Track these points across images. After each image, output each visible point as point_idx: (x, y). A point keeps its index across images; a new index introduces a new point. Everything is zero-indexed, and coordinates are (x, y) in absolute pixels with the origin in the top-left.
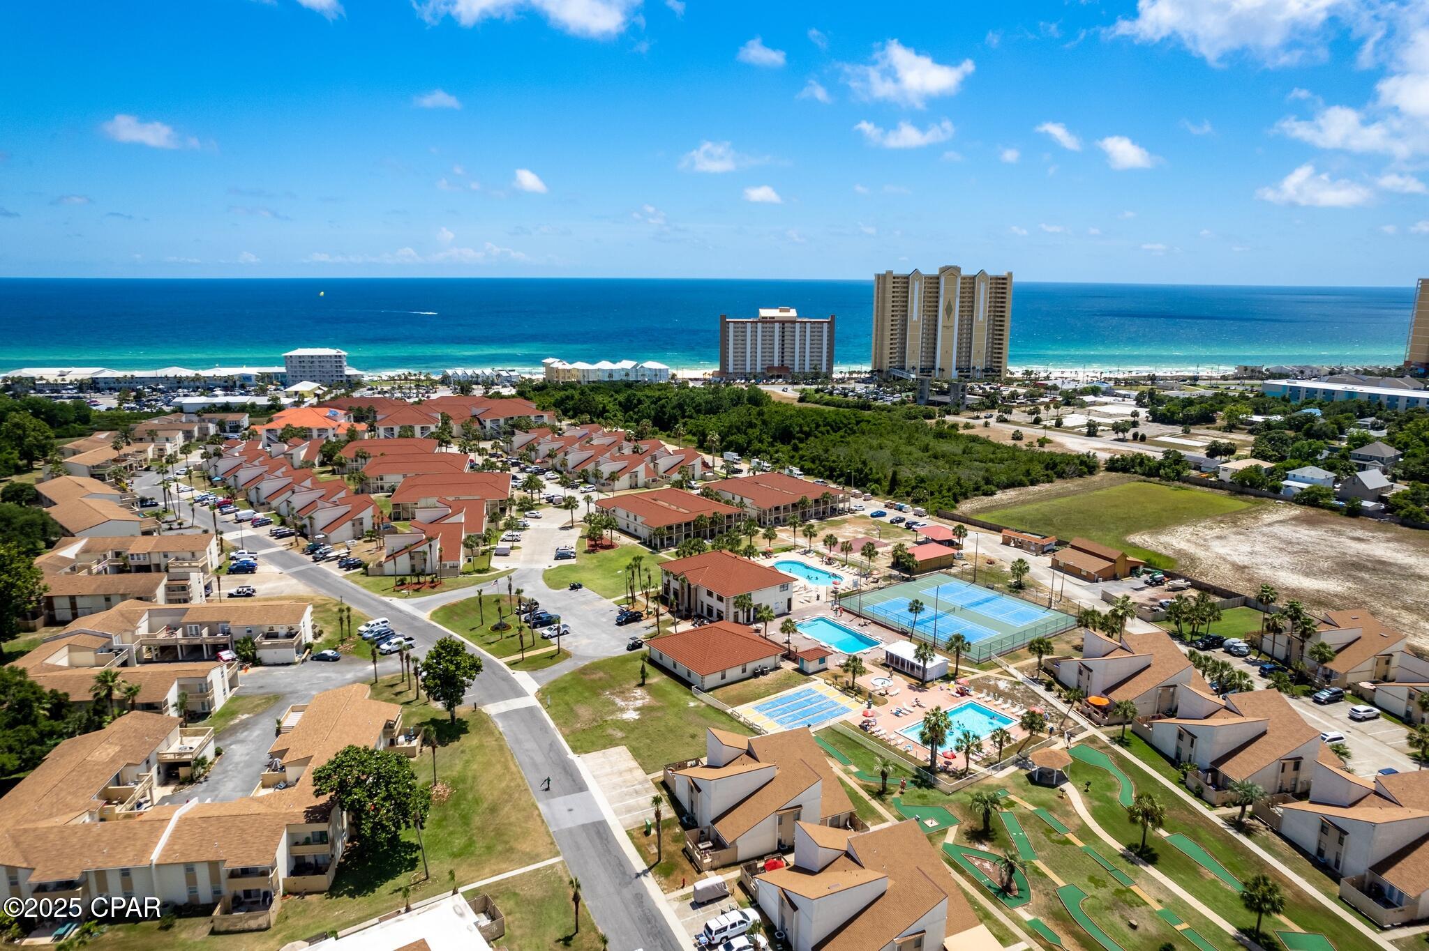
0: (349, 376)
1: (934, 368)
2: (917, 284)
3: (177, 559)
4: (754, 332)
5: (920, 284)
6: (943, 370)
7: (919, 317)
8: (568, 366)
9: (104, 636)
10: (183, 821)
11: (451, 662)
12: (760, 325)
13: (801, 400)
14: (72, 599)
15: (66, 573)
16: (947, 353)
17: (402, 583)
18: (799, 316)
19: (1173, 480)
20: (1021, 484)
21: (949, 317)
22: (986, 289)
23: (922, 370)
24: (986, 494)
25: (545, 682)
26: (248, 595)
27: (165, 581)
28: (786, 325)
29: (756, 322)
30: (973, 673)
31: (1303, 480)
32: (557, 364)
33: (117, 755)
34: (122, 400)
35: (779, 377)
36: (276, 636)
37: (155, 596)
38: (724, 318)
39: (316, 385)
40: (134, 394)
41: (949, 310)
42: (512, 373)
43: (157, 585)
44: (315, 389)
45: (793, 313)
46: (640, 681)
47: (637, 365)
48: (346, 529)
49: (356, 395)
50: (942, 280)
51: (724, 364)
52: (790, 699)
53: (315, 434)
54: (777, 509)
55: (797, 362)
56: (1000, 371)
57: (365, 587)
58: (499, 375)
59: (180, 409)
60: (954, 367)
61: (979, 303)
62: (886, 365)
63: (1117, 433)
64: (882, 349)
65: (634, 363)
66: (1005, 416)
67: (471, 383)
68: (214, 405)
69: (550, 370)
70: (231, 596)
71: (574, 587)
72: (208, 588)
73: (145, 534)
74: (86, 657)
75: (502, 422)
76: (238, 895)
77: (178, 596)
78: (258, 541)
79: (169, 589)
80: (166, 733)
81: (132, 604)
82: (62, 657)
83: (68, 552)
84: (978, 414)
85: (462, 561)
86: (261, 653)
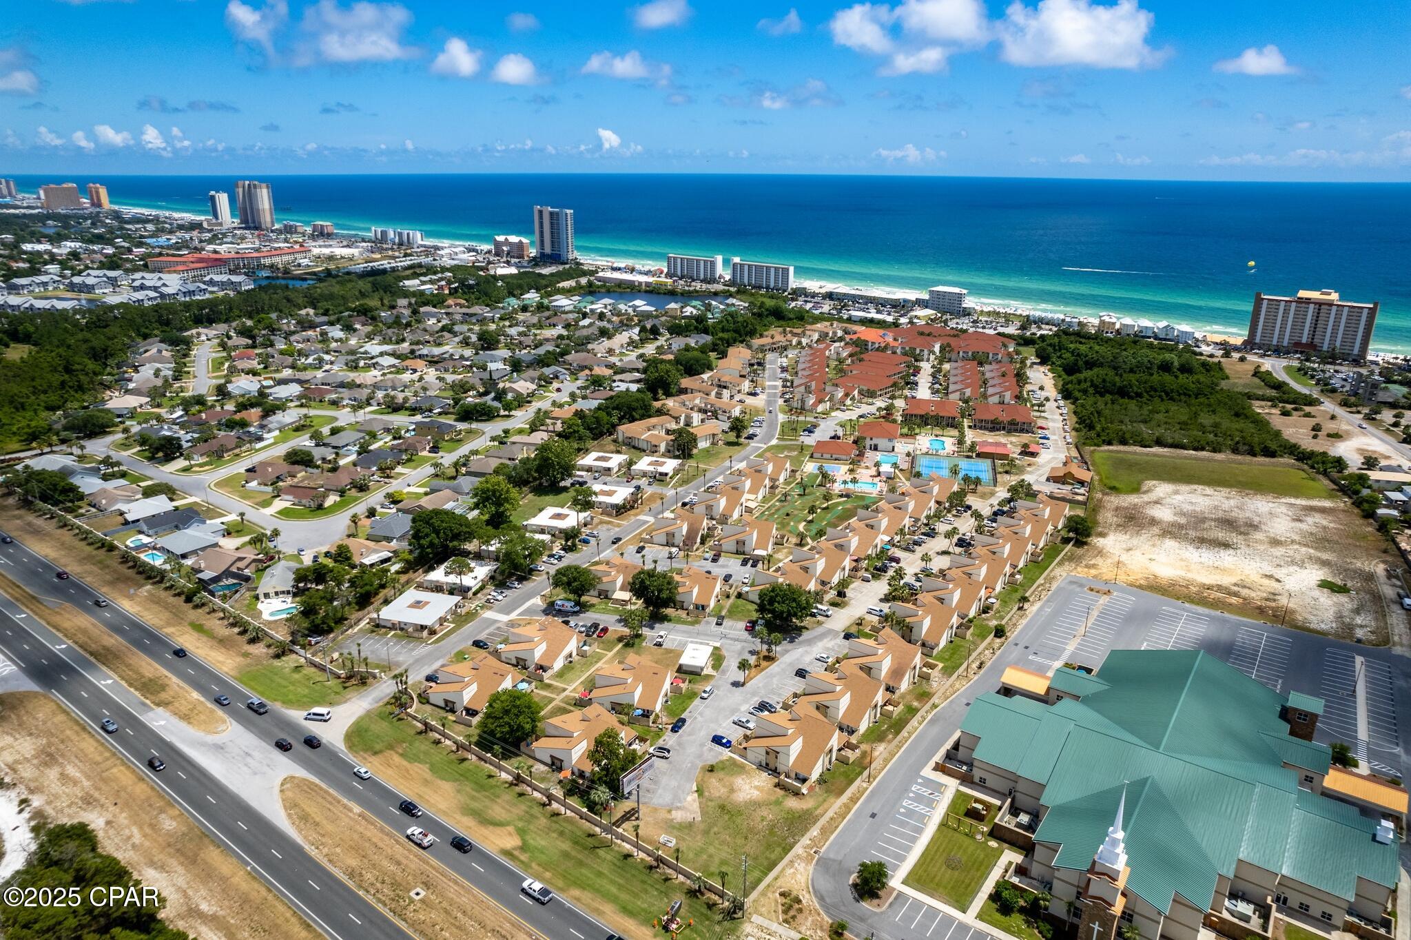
0: (965, 308)
3: (733, 386)
4: (1287, 311)
8: (1114, 320)
9: (684, 400)
10: (651, 434)
11: (735, 423)
12: (1295, 304)
17: (791, 410)
18: (1340, 299)
19: (1320, 473)
26: (742, 402)
27: (718, 390)
28: (1323, 307)
29: (1292, 302)
30: (901, 480)
34: (834, 308)
35: (1301, 352)
36: (725, 412)
37: (711, 394)
38: (1260, 294)
39: (933, 312)
40: (842, 304)
42: (1074, 320)
43: (714, 391)
44: (931, 315)
45: (1335, 296)
46: (801, 450)
47: (1170, 324)
51: (1252, 335)
53: (870, 344)
54: (981, 421)
55: (1327, 342)
57: (780, 409)
58: (1064, 320)
66: (1376, 415)
69: (1101, 321)
70: (736, 400)
71: (841, 426)
72: (732, 397)
73: (741, 376)
74: (677, 404)
75: (970, 354)
76: (654, 450)
77: (719, 396)
78: (775, 387)
79: (717, 393)
80: (670, 422)
81: (701, 394)
82: (670, 403)
83: (705, 376)
84: (1360, 409)
85: (820, 408)
86: (719, 416)
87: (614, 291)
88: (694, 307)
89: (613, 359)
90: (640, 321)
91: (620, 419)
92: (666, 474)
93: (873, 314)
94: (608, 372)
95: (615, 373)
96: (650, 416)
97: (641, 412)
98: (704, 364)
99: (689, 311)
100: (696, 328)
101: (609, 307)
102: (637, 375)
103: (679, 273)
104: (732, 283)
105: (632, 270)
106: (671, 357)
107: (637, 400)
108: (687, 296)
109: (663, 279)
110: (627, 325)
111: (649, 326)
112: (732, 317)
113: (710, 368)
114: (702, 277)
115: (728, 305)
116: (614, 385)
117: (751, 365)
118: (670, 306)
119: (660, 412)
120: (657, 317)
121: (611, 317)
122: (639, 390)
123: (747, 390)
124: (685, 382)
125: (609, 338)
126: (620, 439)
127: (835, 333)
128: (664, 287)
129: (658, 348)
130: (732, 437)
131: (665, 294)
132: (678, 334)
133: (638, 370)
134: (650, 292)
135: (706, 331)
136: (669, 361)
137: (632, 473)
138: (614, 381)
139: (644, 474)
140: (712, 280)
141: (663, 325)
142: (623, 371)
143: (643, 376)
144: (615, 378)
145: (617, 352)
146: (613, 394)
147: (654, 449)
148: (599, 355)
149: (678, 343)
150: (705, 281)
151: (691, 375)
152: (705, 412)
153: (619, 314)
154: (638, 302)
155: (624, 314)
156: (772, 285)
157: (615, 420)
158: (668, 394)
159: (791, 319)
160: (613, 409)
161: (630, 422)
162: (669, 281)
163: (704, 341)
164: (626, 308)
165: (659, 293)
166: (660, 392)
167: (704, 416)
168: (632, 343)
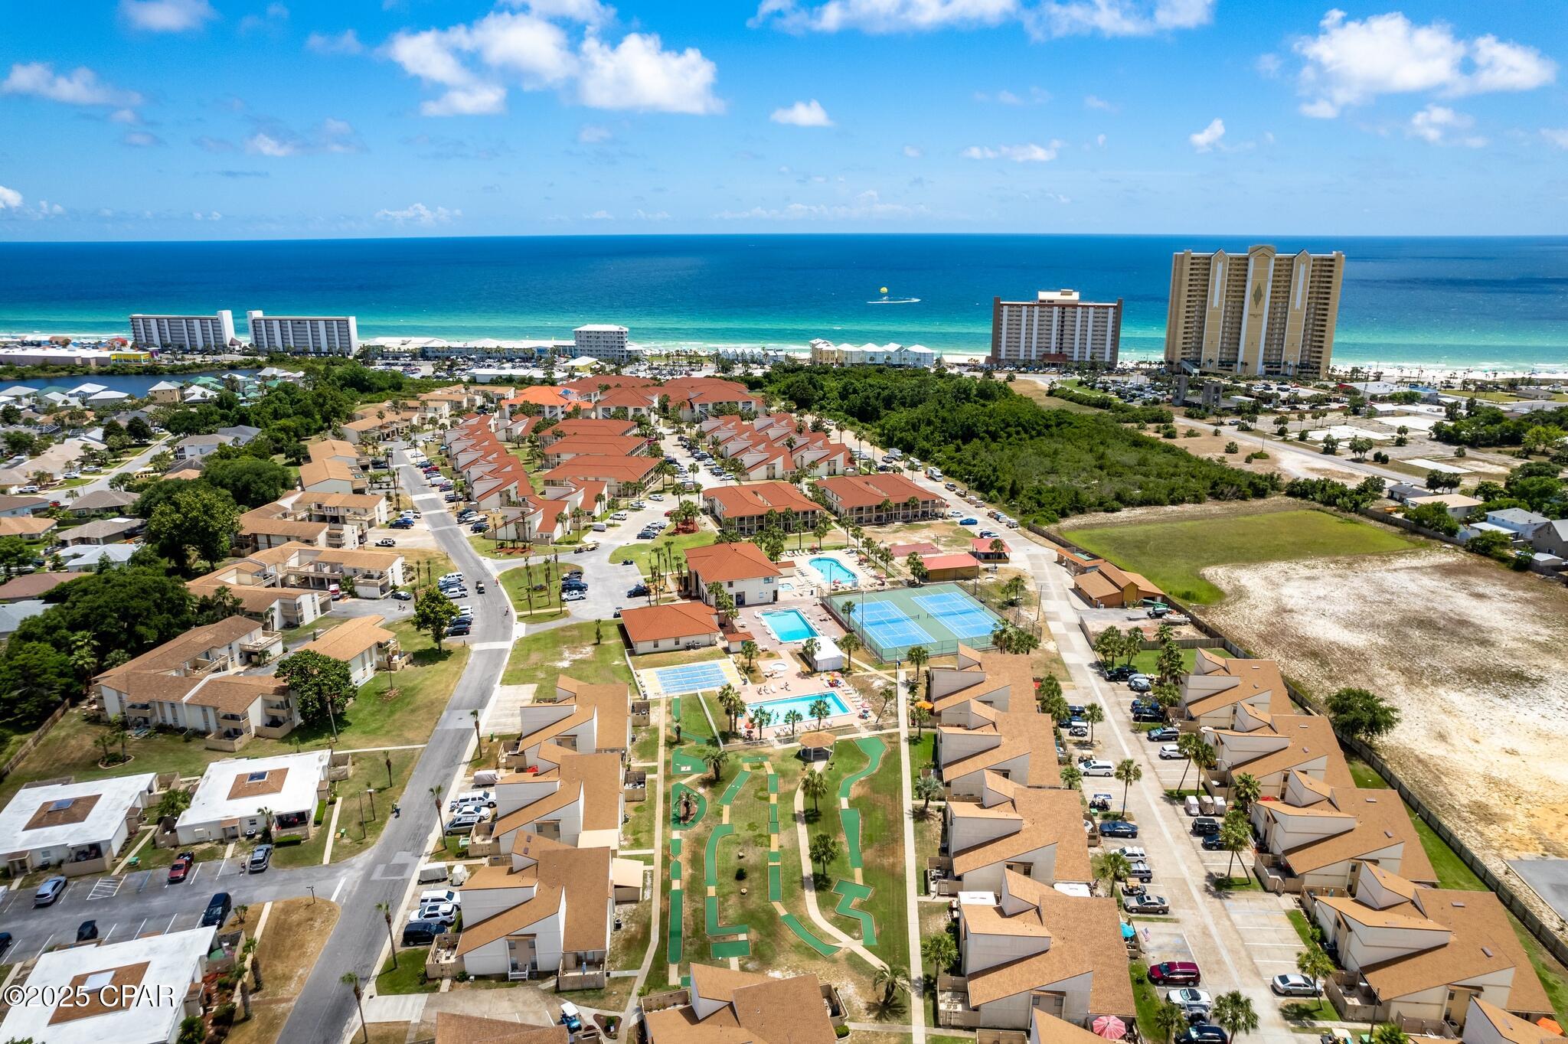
0: (630, 352)
1: (1236, 362)
2: (1220, 266)
3: (355, 513)
4: (1030, 317)
5: (1224, 265)
6: (1246, 364)
7: (1220, 304)
8: (832, 348)
9: (261, 564)
10: (211, 682)
11: (428, 607)
12: (1037, 309)
13: (1050, 393)
14: (268, 536)
15: (279, 518)
16: (1253, 345)
17: (502, 546)
18: (1082, 299)
19: (1350, 511)
20: (1159, 503)
21: (1257, 303)
22: (1306, 272)
23: (1222, 364)
24: (1107, 511)
25: (531, 633)
26: (389, 546)
27: (327, 529)
28: (1067, 309)
29: (1033, 306)
30: (866, 670)
31: (1502, 523)
32: (822, 345)
33: (210, 640)
34: (439, 369)
35: (1054, 365)
36: (371, 577)
37: (316, 540)
38: (998, 300)
39: (594, 360)
40: (448, 363)
41: (1258, 296)
42: (779, 353)
43: (320, 532)
44: (592, 364)
45: (1075, 296)
46: (596, 641)
47: (902, 348)
48: (495, 498)
49: (626, 371)
50: (1252, 262)
51: (996, 347)
52: (695, 669)
53: (547, 410)
54: (861, 509)
55: (1076, 350)
56: (1319, 368)
57: (476, 548)
58: (767, 355)
59: (473, 381)
60: (1260, 361)
61: (1296, 288)
62: (1178, 358)
63: (1354, 452)
64: (1175, 338)
65: (898, 346)
66: (1249, 424)
67: (733, 362)
68: (500, 377)
69: (815, 351)
70: (377, 545)
71: (626, 563)
72: (362, 538)
73: (356, 492)
74: (247, 578)
75: (710, 407)
76: (230, 731)
77: (335, 541)
78: (433, 504)
79: (330, 535)
80: (248, 631)
81: (294, 544)
82: (231, 577)
83: (287, 502)
84: (1223, 419)
85: (558, 533)
86: (357, 589)
87: (34, 378)
88: (205, 386)
89: (50, 495)
90: (101, 418)
91: (101, 653)
92: (301, 818)
93: (508, 370)
94: (41, 526)
95: (63, 524)
96: (186, 626)
97: (160, 619)
98: (275, 478)
99: (196, 392)
100: (224, 417)
101: (25, 401)
102: (122, 523)
103: (157, 340)
104: (256, 349)
105: (65, 344)
106: (194, 474)
107: (144, 592)
108: (184, 374)
109: (127, 351)
110: (74, 427)
111: (123, 423)
112: (286, 393)
113: (287, 485)
114: (200, 345)
115: (264, 378)
116: (62, 553)
117: (365, 468)
118: (156, 388)
119: (216, 609)
120: (134, 407)
121: (33, 415)
122: (135, 559)
123: (385, 518)
124: (249, 521)
125: (35, 453)
126: (113, 711)
127: (471, 401)
128: (134, 365)
129: (155, 459)
130: (424, 640)
131: (138, 374)
132: (191, 431)
133: (120, 511)
134: (111, 373)
135: (243, 420)
136: (194, 483)
137: (183, 838)
138: (64, 544)
139: (228, 834)
140: (221, 348)
141: (153, 418)
142: (82, 517)
143: (137, 522)
144: (62, 536)
145: (61, 478)
146: (63, 578)
147: (230, 725)
148: (14, 490)
149: (198, 448)
150: (204, 352)
151: (255, 504)
152: (320, 584)
153: (51, 409)
154: (87, 388)
155: (62, 409)
156: (324, 347)
157: (84, 657)
158: (213, 555)
159: (382, 389)
160: (74, 627)
161: (134, 653)
162: (143, 355)
163: (249, 438)
164: (66, 398)
165: (126, 374)
166: (193, 552)
167: (326, 596)
168: (90, 458)
